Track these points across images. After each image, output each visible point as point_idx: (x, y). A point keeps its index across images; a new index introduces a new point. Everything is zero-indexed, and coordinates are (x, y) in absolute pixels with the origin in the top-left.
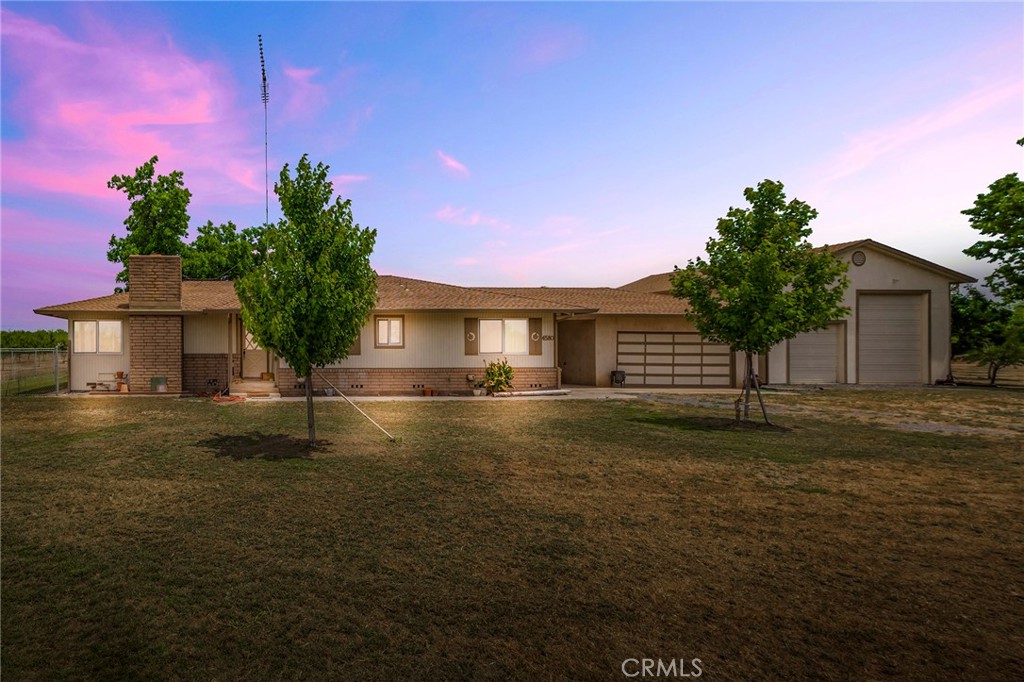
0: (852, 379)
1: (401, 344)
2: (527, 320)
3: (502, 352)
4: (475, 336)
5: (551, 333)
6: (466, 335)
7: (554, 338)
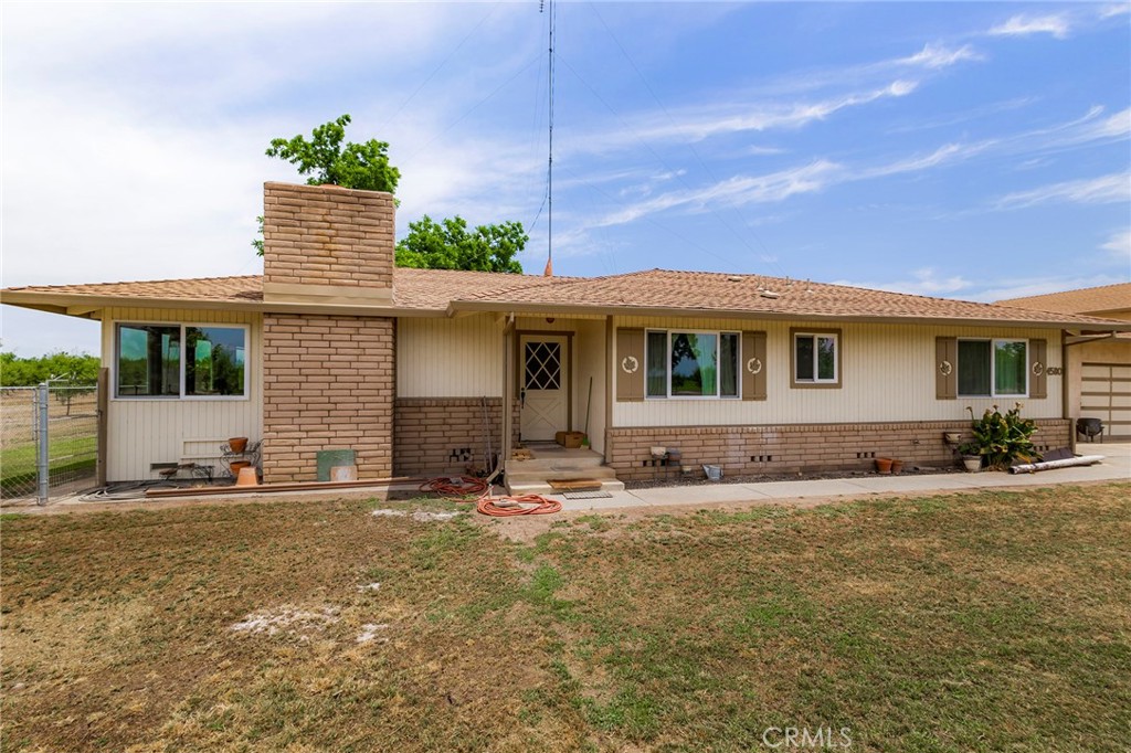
1: (835, 381)
2: (1027, 341)
3: (989, 393)
4: (952, 367)
5: (1058, 365)
6: (937, 365)
7: (1064, 371)
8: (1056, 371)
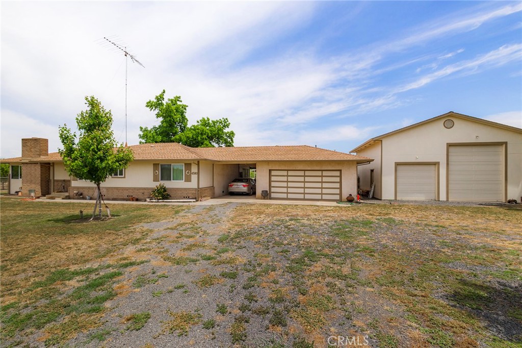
0: (443, 197)
1: (123, 176)
2: (184, 164)
3: (171, 180)
4: (159, 172)
5: (196, 171)
6: (154, 171)
7: (198, 173)
8: (195, 173)
